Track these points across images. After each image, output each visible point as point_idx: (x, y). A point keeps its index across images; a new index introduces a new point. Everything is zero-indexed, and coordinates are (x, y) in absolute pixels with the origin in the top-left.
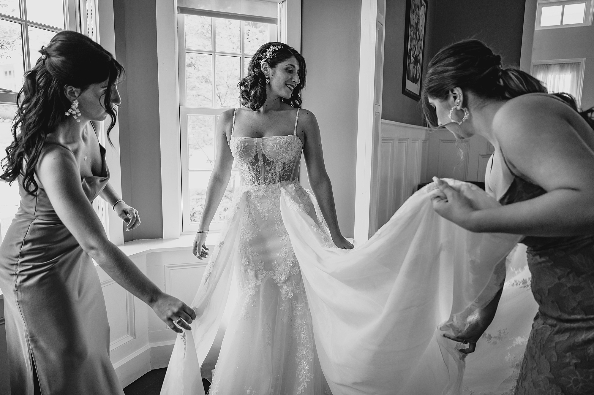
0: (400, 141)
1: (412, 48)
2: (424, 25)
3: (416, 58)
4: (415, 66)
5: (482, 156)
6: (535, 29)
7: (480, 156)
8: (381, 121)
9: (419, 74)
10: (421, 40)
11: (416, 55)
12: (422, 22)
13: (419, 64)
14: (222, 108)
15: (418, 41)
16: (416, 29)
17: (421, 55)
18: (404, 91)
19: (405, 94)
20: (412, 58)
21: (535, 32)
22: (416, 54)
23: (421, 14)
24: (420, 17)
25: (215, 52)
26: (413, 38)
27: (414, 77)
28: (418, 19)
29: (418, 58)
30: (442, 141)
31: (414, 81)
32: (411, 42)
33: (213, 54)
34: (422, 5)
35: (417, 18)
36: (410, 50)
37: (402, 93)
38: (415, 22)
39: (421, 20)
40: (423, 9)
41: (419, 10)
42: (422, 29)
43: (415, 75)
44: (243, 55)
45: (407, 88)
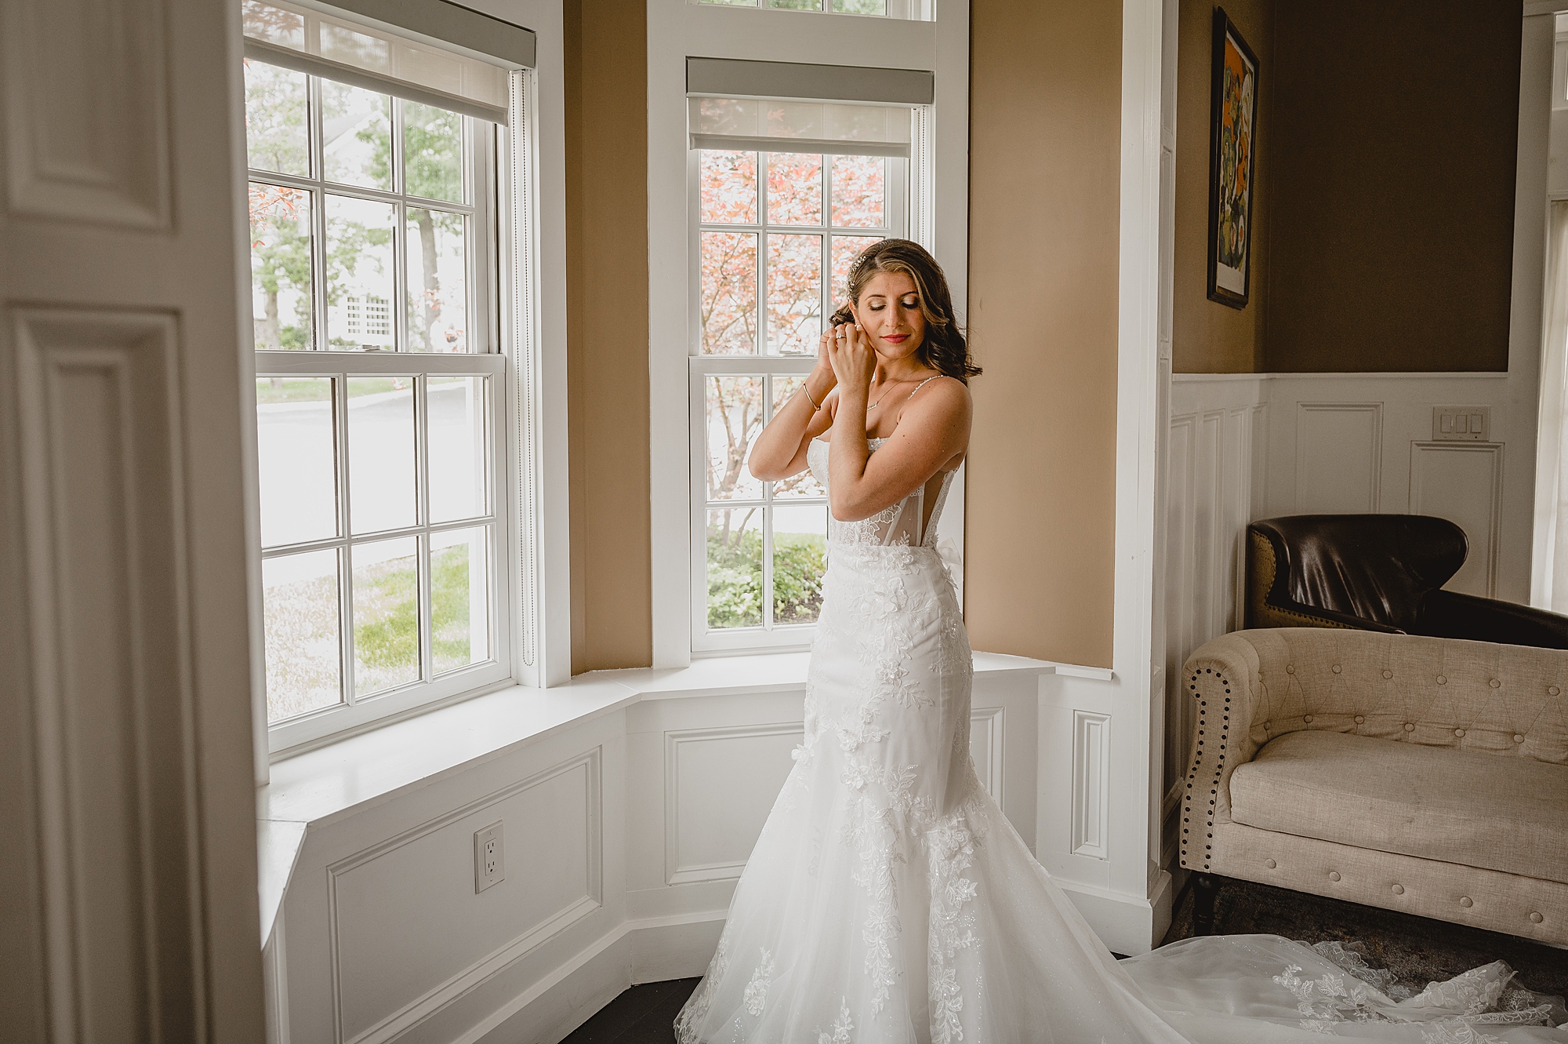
0: (1205, 419)
1: (1227, 184)
2: (1251, 117)
3: (1235, 206)
4: (1234, 226)
5: (1419, 445)
6: (1553, 109)
7: (1414, 446)
8: (1172, 377)
9: (1242, 243)
10: (1247, 157)
11: (1235, 198)
12: (1247, 113)
13: (1241, 217)
14: (782, 355)
15: (1240, 161)
16: (1235, 134)
17: (1246, 194)
18: (1214, 292)
19: (1214, 300)
20: (1228, 208)
21: (1553, 116)
22: (1236, 196)
23: (1244, 94)
24: (1244, 104)
25: (765, 227)
26: (1228, 159)
27: (1233, 252)
28: (1239, 108)
29: (1241, 202)
30: (1303, 406)
31: (1233, 262)
32: (1225, 170)
33: (761, 232)
34: (1245, 73)
35: (1236, 107)
36: (1224, 189)
37: (1208, 298)
38: (1233, 119)
39: (1244, 111)
40: (1248, 81)
41: (1240, 86)
42: (1247, 129)
43: (1233, 248)
44: (830, 229)
45: (1218, 283)
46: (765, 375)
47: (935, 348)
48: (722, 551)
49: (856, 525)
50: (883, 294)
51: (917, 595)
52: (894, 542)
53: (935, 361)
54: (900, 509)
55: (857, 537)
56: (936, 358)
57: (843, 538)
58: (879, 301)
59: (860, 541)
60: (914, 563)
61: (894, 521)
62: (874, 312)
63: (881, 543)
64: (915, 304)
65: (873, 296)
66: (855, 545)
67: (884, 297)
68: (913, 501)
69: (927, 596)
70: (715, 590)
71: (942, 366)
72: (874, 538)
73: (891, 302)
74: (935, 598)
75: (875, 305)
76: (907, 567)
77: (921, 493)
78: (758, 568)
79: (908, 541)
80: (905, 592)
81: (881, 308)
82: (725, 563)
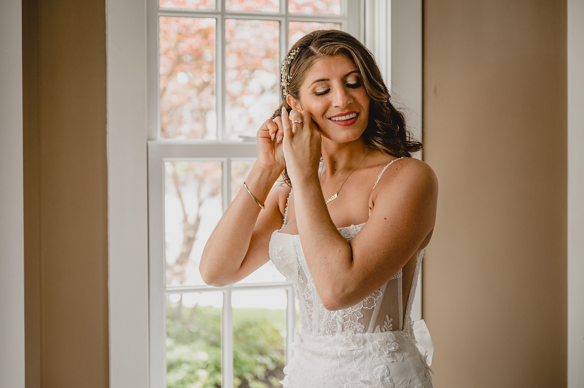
25: (223, 13)
33: (219, 16)
46: (225, 160)
47: (379, 125)
48: (176, 327)
49: (338, 315)
50: (327, 78)
51: (402, 382)
52: (378, 327)
53: (379, 139)
54: (381, 294)
55: (339, 327)
56: (379, 135)
57: (322, 330)
58: (324, 85)
59: (343, 330)
60: (399, 351)
61: (376, 306)
62: (320, 97)
63: (365, 330)
64: (359, 84)
65: (319, 81)
66: (337, 335)
67: (328, 80)
68: (393, 284)
69: (412, 383)
70: (171, 367)
71: (385, 144)
72: (359, 326)
73: (336, 84)
74: (420, 385)
75: (320, 90)
76: (392, 354)
77: (400, 275)
78: (216, 344)
79: (391, 325)
80: (391, 380)
81: (327, 92)
82: (180, 339)
